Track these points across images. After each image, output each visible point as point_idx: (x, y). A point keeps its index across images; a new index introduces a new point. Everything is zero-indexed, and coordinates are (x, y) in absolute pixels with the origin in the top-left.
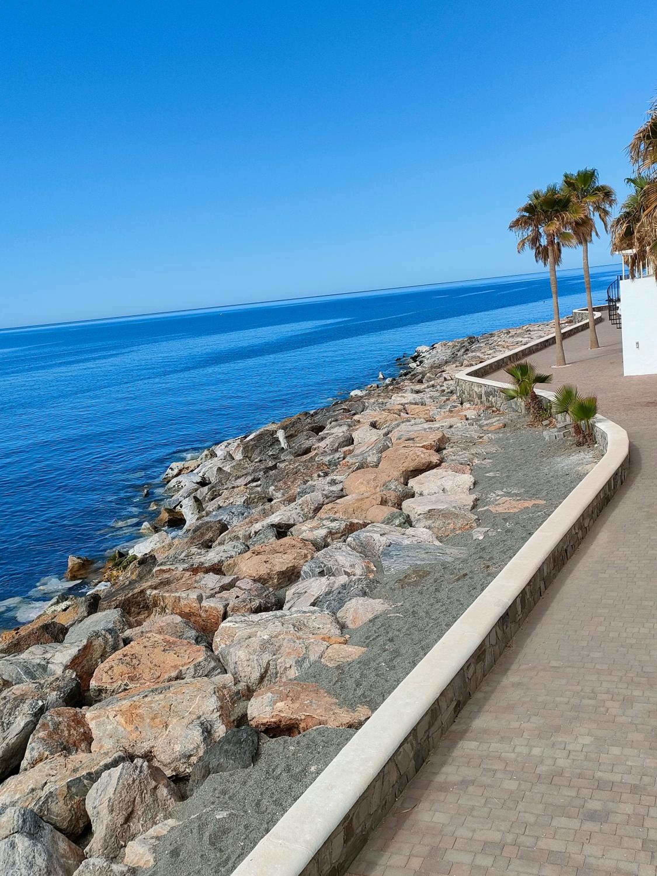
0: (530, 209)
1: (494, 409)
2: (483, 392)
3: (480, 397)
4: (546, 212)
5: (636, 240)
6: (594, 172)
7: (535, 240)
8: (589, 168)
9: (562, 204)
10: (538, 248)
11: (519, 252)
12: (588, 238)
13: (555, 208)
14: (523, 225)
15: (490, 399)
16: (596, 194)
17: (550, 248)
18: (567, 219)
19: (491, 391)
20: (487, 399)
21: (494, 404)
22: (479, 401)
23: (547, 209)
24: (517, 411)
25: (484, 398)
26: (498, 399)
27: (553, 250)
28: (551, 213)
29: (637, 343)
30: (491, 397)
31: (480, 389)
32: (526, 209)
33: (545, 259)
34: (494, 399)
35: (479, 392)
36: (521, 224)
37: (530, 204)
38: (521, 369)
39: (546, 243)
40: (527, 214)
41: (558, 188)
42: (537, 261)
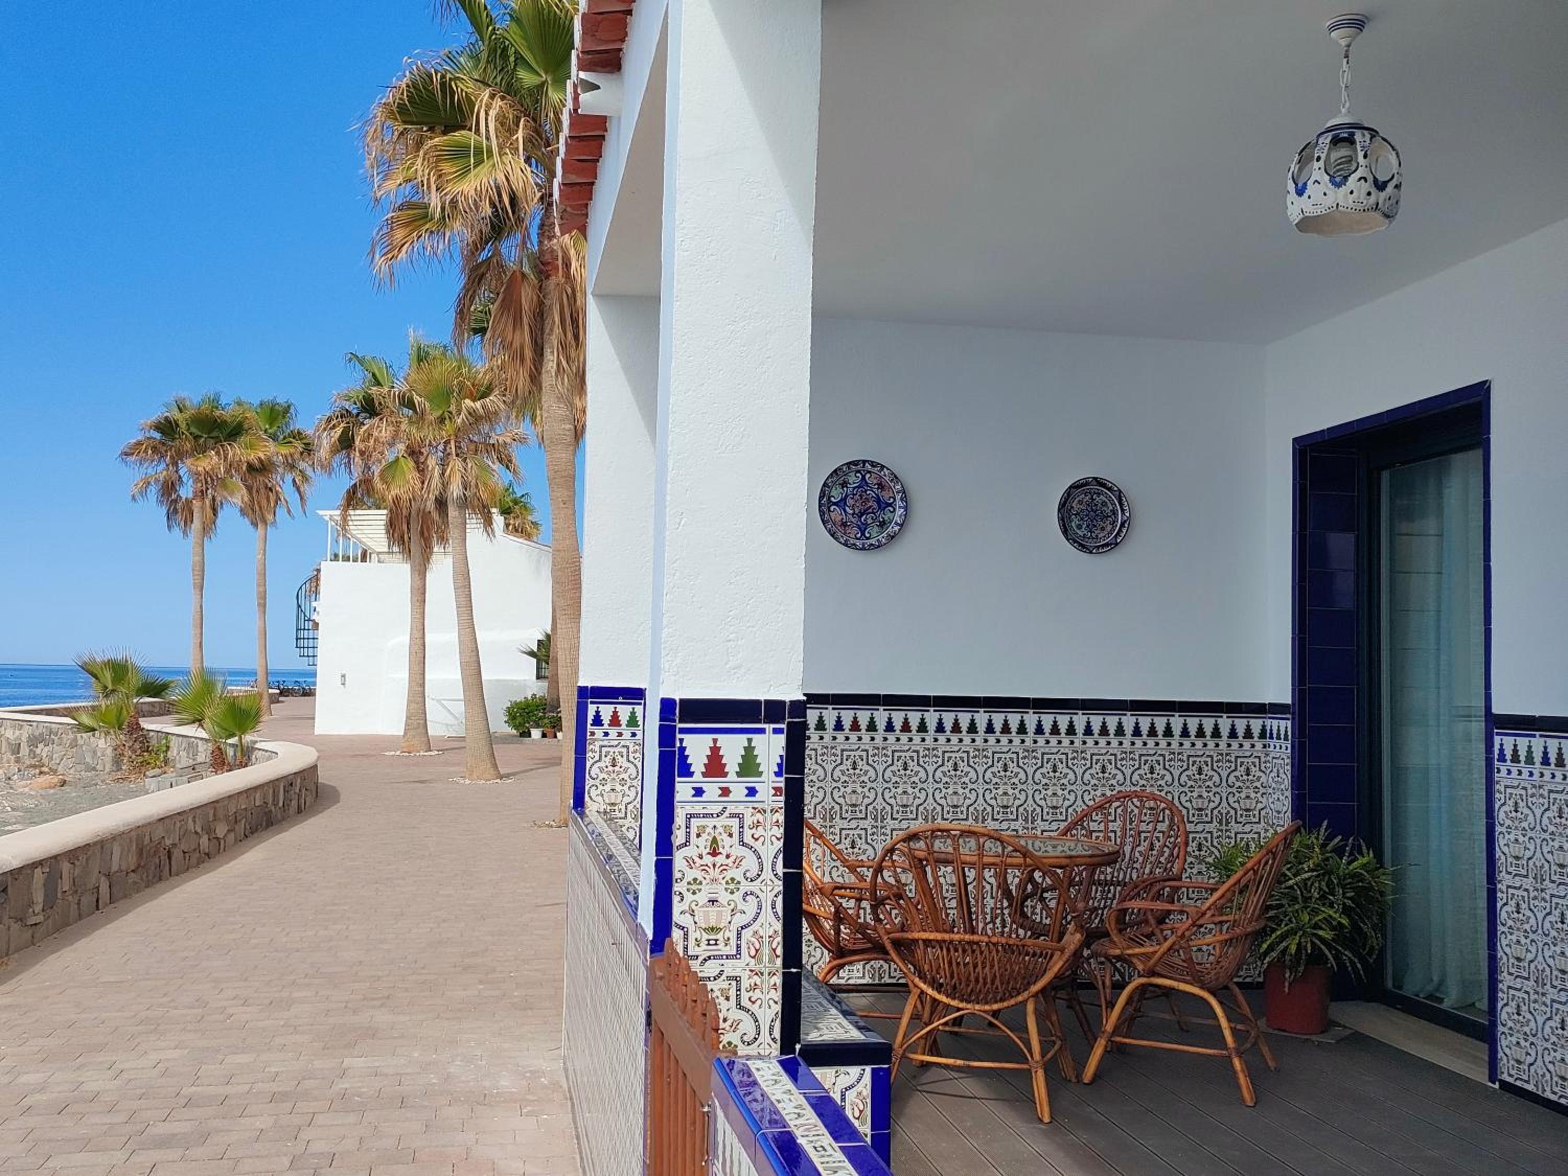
0: (167, 428)
1: (45, 769)
2: (24, 739)
3: (16, 749)
4: (196, 438)
5: (357, 454)
6: (289, 407)
7: (169, 489)
8: (281, 400)
9: (228, 431)
10: (176, 501)
11: (134, 498)
12: (270, 517)
13: (214, 434)
14: (150, 452)
15: (38, 751)
16: (290, 442)
17: (196, 504)
18: (234, 455)
19: (41, 734)
20: (31, 750)
21: (45, 761)
22: (13, 758)
23: (199, 433)
24: (94, 769)
25: (25, 750)
26: (56, 748)
27: (203, 508)
28: (205, 442)
29: (343, 676)
30: (41, 746)
31: (17, 733)
32: (158, 427)
33: (186, 523)
34: (46, 749)
35: (15, 739)
36: (146, 451)
37: (166, 418)
38: (115, 671)
39: (190, 496)
40: (158, 436)
41: (223, 401)
42: (169, 527)
